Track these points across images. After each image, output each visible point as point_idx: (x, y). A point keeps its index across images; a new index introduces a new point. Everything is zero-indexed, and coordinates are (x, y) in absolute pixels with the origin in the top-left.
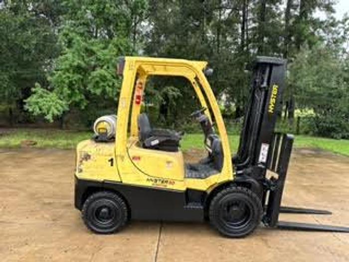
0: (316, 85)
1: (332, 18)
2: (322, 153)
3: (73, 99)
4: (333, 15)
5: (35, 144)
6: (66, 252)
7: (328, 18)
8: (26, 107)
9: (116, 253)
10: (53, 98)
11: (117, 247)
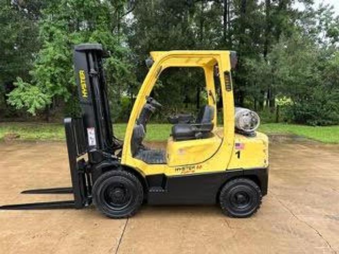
0: (292, 75)
1: (310, 9)
2: (297, 139)
3: (56, 92)
4: (311, 5)
5: (18, 137)
6: (34, 237)
7: (307, 8)
8: (9, 101)
9: (82, 238)
10: (35, 92)
11: (84, 232)
